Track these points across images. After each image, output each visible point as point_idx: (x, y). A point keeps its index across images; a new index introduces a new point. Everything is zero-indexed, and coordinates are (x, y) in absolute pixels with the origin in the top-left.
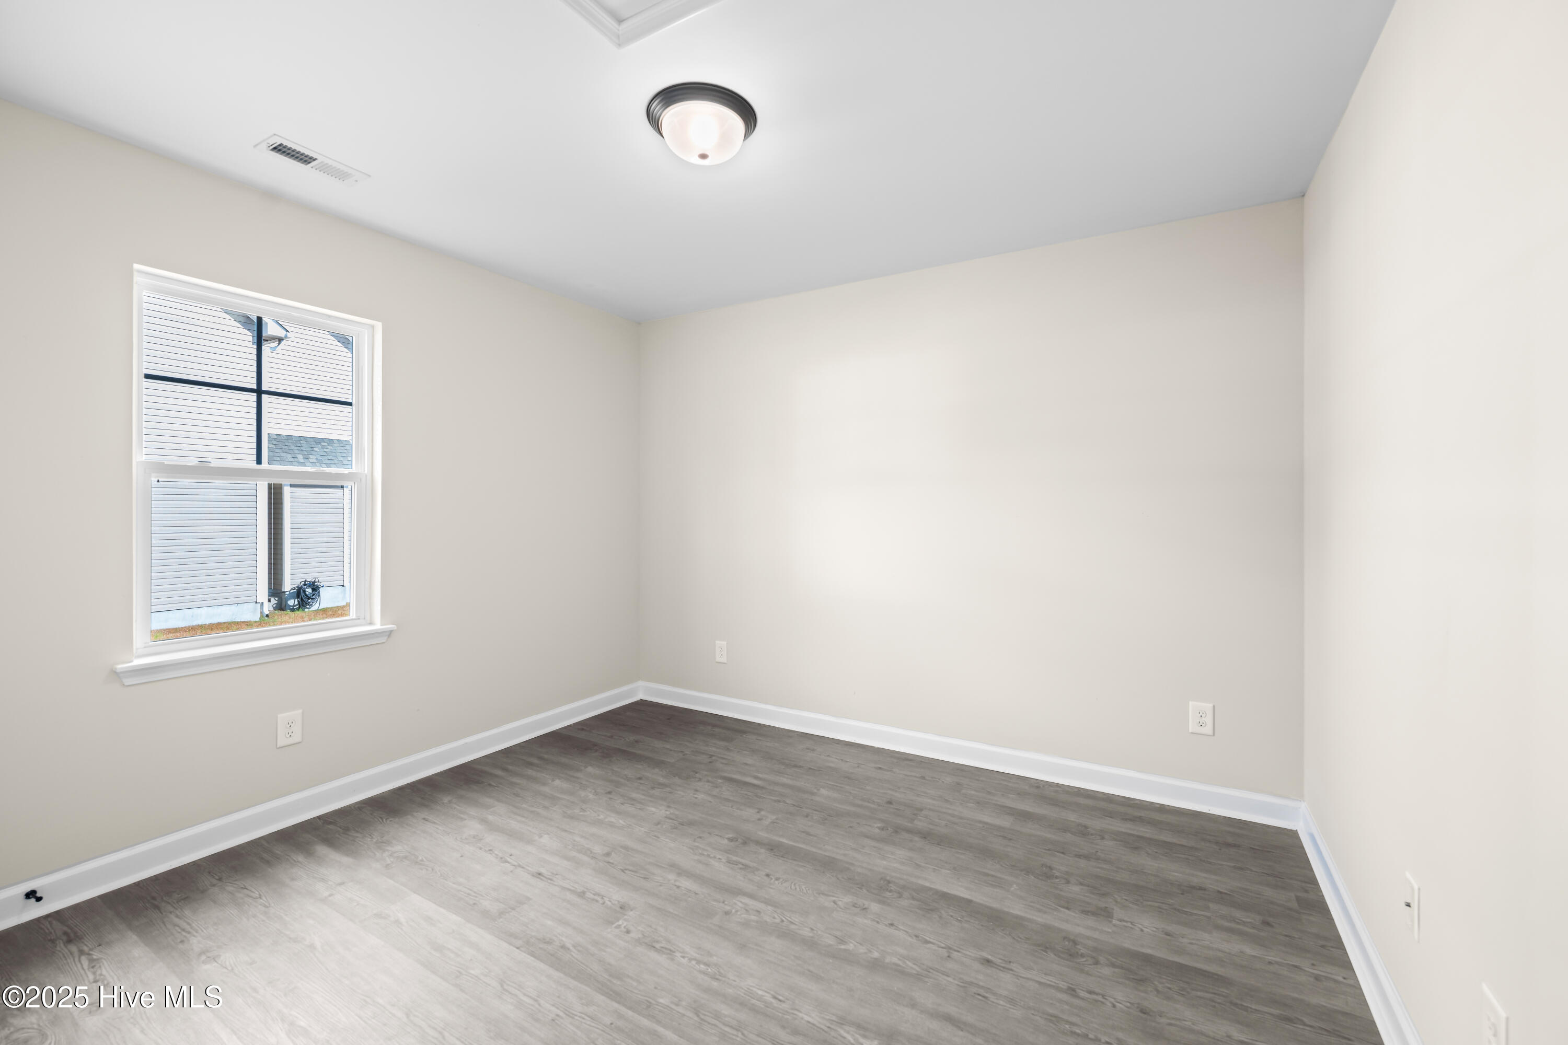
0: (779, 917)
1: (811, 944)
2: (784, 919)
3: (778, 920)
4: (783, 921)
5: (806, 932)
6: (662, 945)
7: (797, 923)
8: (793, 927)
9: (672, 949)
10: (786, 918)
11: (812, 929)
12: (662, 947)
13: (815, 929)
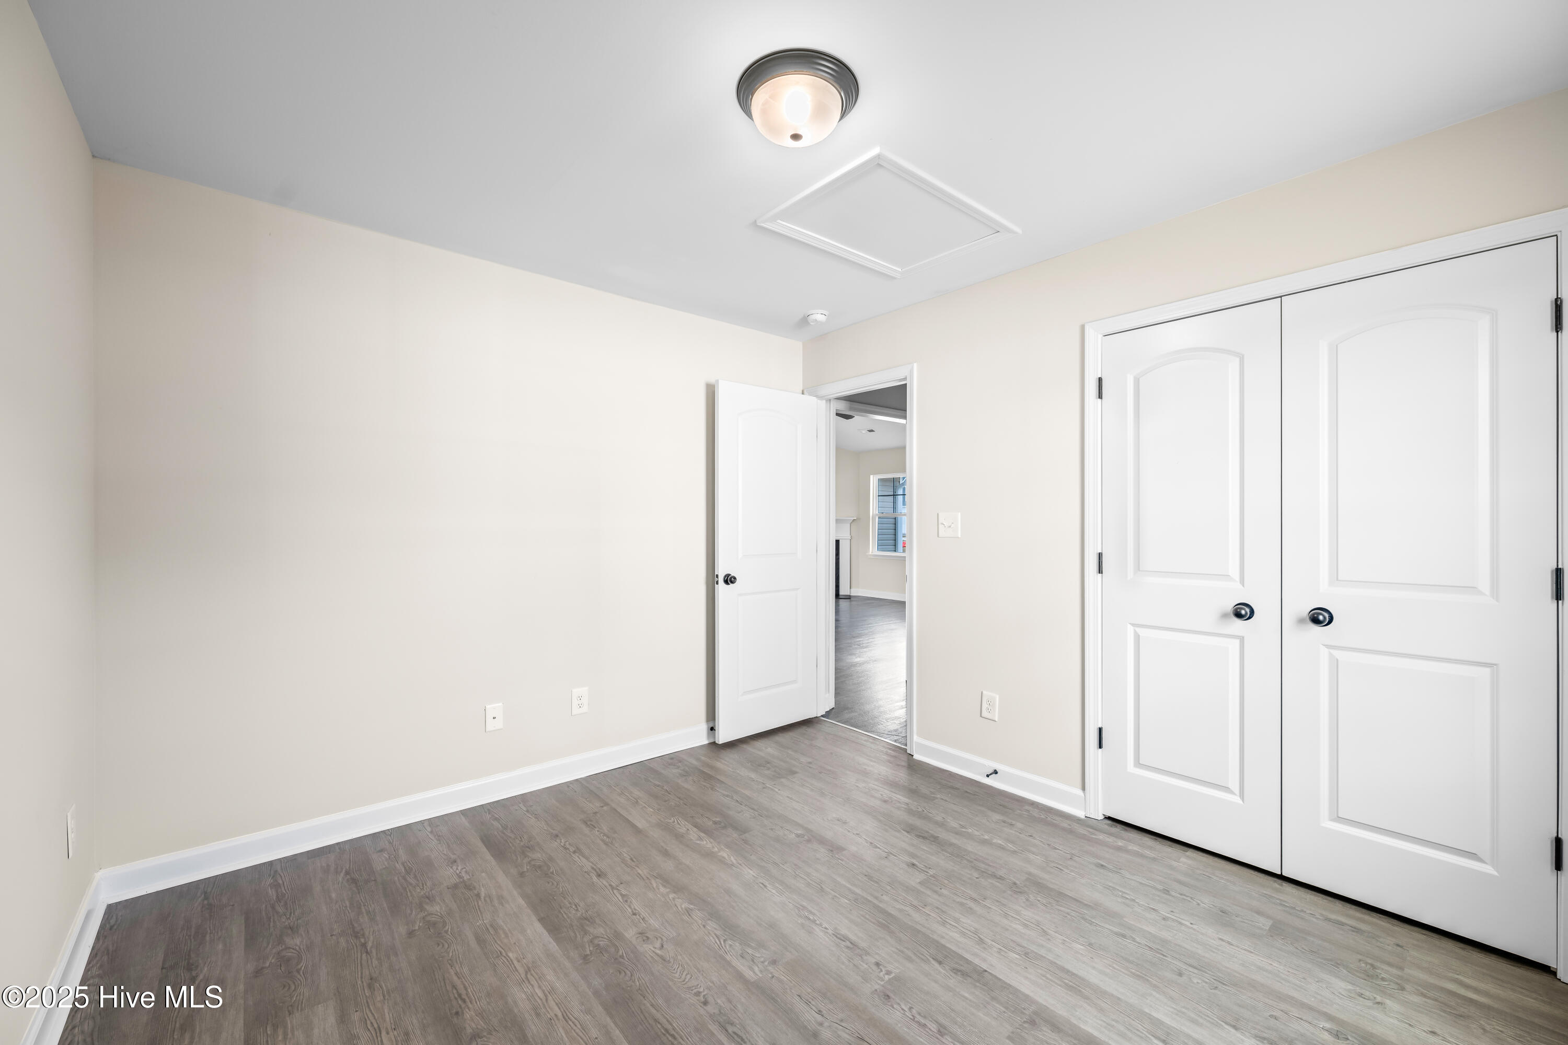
0: (725, 946)
1: (715, 915)
2: (722, 942)
3: (730, 942)
4: (725, 941)
5: (711, 925)
6: (844, 943)
7: (714, 935)
8: (718, 933)
9: (835, 938)
10: (720, 942)
11: (704, 926)
12: (844, 941)
13: (702, 927)
